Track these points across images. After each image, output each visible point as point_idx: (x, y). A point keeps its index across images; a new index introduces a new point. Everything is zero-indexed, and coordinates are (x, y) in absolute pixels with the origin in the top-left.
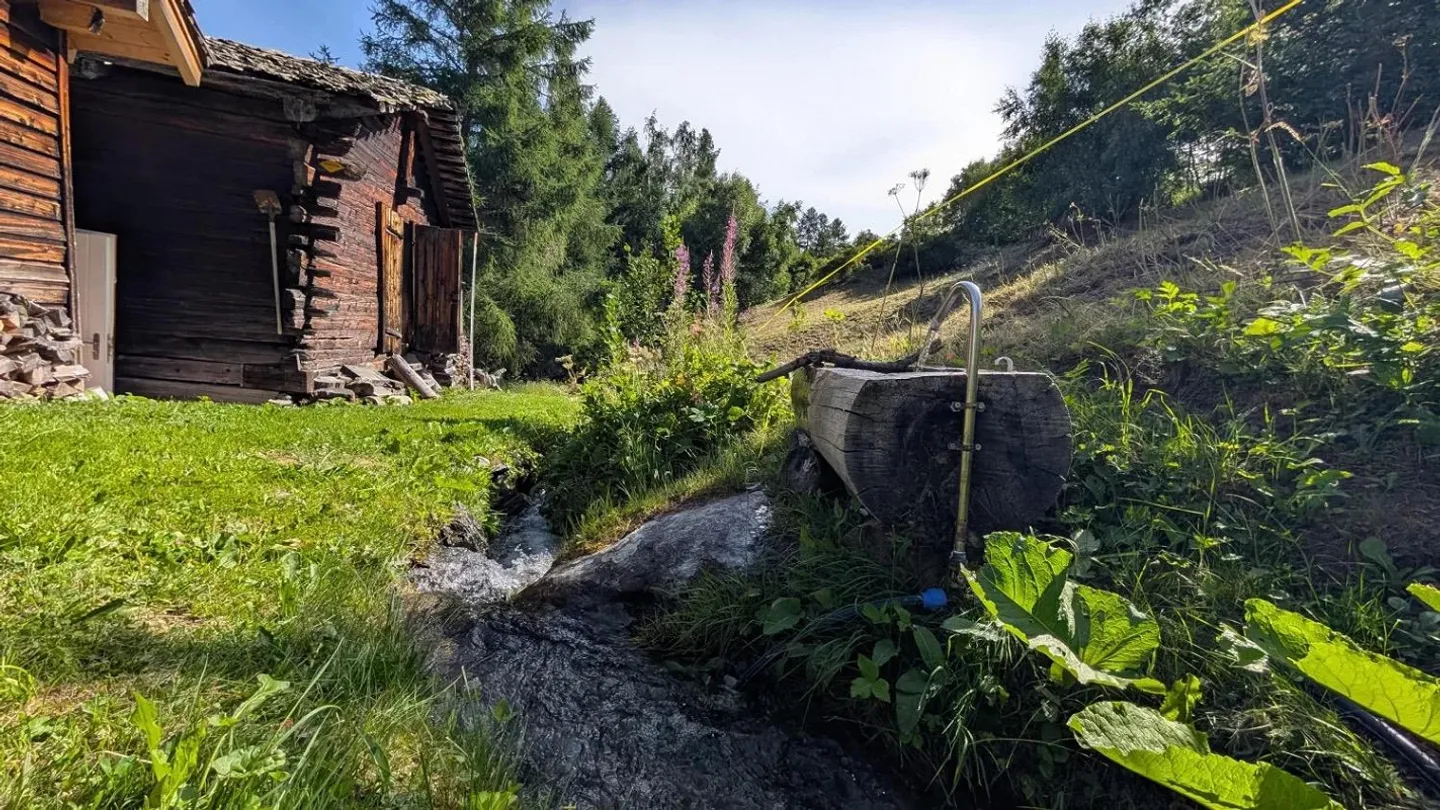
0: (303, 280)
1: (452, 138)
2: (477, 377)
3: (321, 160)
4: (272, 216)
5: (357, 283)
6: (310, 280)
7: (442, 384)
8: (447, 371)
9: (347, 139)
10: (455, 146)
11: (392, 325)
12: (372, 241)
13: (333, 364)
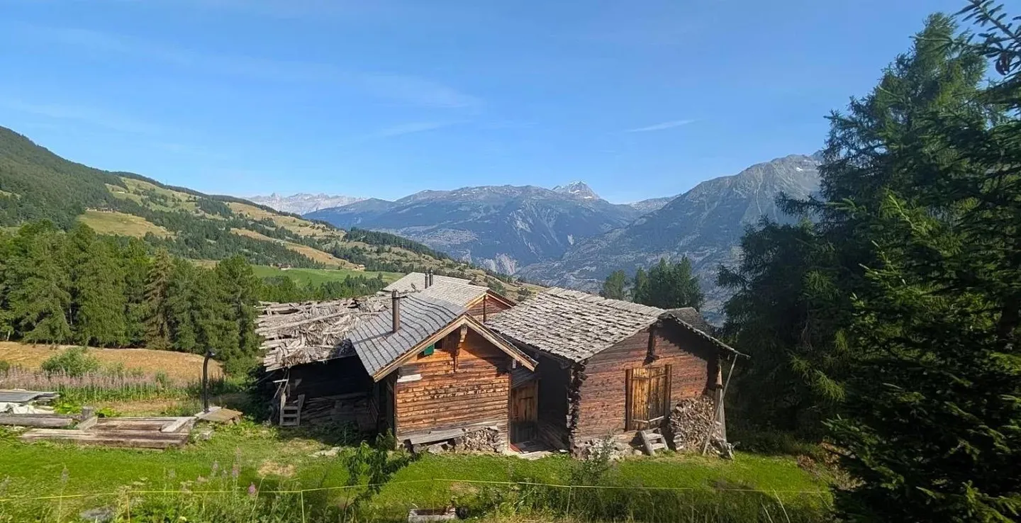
0: (570, 412)
5: (608, 406)
7: (669, 448)
11: (639, 418)
12: (622, 386)
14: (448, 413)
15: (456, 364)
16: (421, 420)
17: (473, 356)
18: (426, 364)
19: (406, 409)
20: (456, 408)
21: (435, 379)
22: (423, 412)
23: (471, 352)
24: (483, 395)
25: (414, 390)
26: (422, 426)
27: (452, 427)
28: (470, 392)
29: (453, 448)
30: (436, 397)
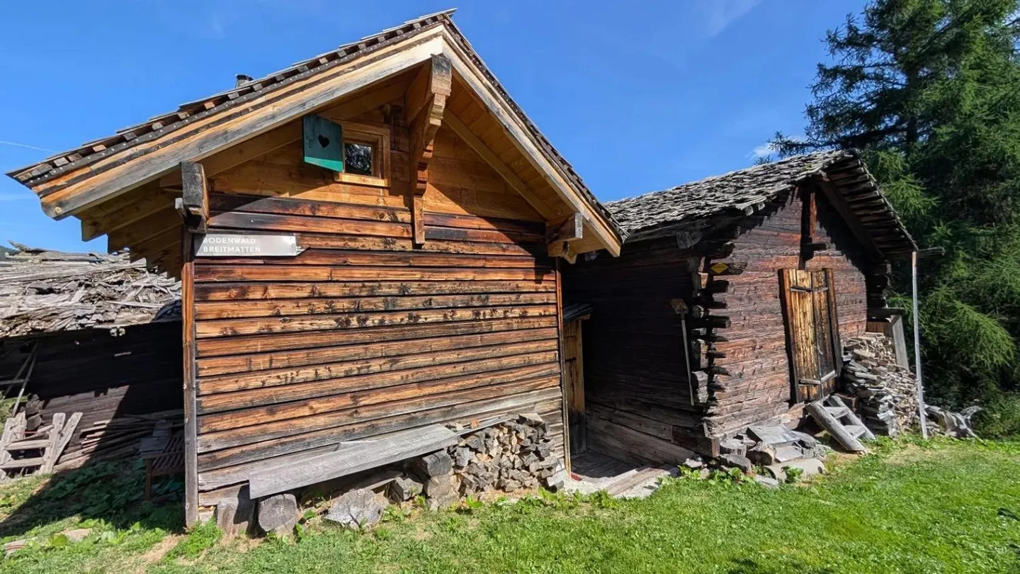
0: (704, 362)
1: (860, 179)
2: (932, 417)
3: (713, 264)
4: (683, 316)
5: (761, 347)
6: (711, 362)
7: (875, 431)
8: (881, 416)
9: (729, 243)
10: (864, 186)
11: (807, 374)
12: (777, 304)
13: (739, 426)
14: (397, 377)
15: (418, 219)
16: (303, 401)
17: (458, 209)
18: (316, 205)
19: (239, 364)
20: (421, 360)
21: (351, 261)
22: (309, 373)
23: (454, 195)
24: (496, 326)
25: (273, 292)
26: (306, 424)
27: (412, 422)
28: (460, 314)
29: (424, 493)
30: (354, 323)
